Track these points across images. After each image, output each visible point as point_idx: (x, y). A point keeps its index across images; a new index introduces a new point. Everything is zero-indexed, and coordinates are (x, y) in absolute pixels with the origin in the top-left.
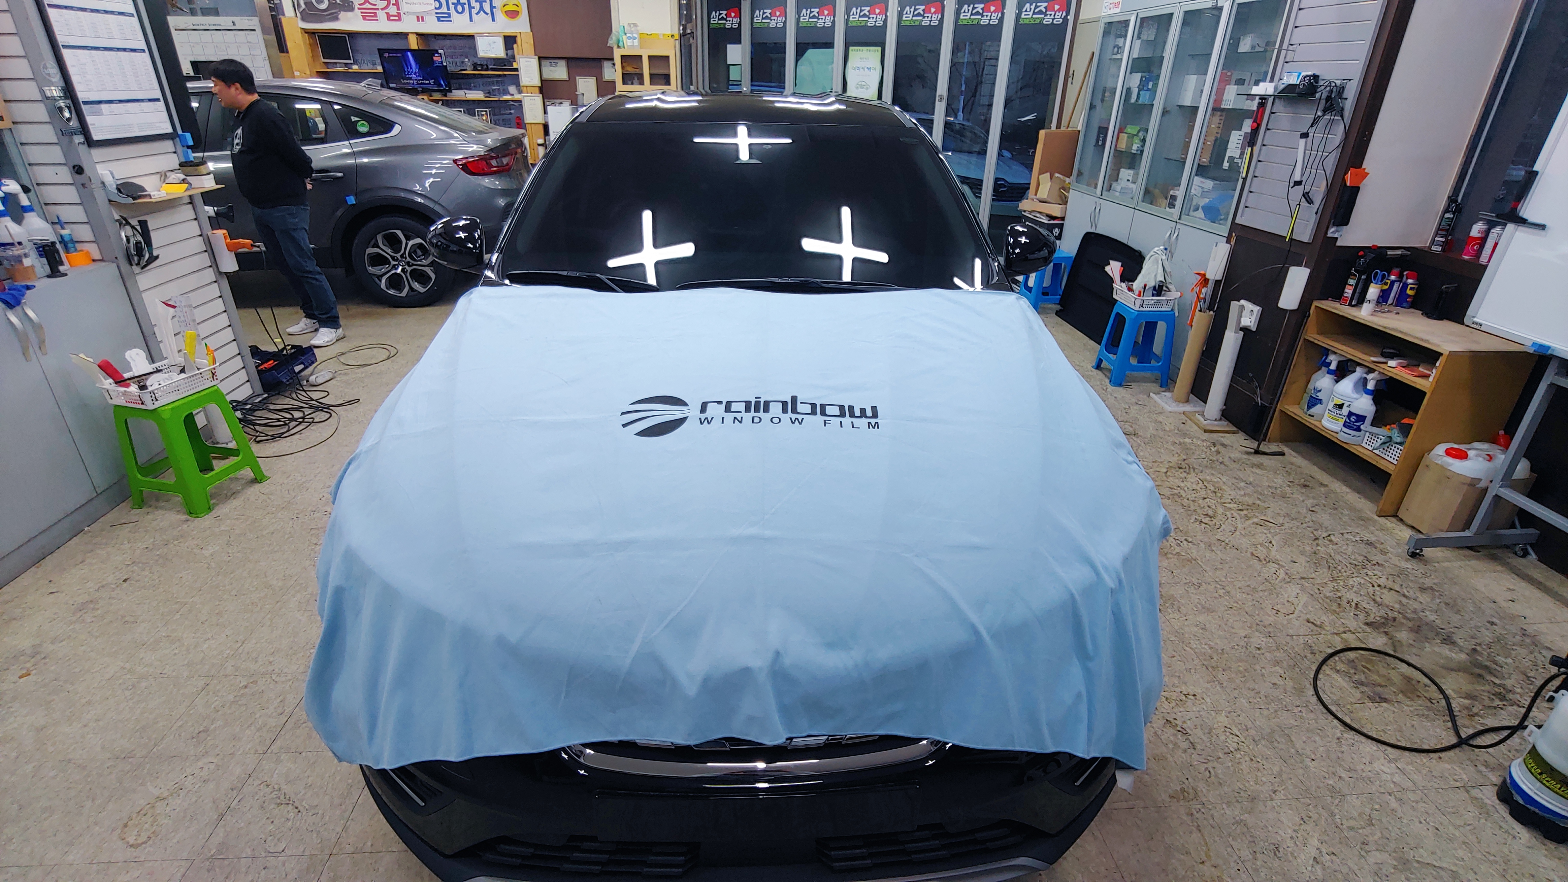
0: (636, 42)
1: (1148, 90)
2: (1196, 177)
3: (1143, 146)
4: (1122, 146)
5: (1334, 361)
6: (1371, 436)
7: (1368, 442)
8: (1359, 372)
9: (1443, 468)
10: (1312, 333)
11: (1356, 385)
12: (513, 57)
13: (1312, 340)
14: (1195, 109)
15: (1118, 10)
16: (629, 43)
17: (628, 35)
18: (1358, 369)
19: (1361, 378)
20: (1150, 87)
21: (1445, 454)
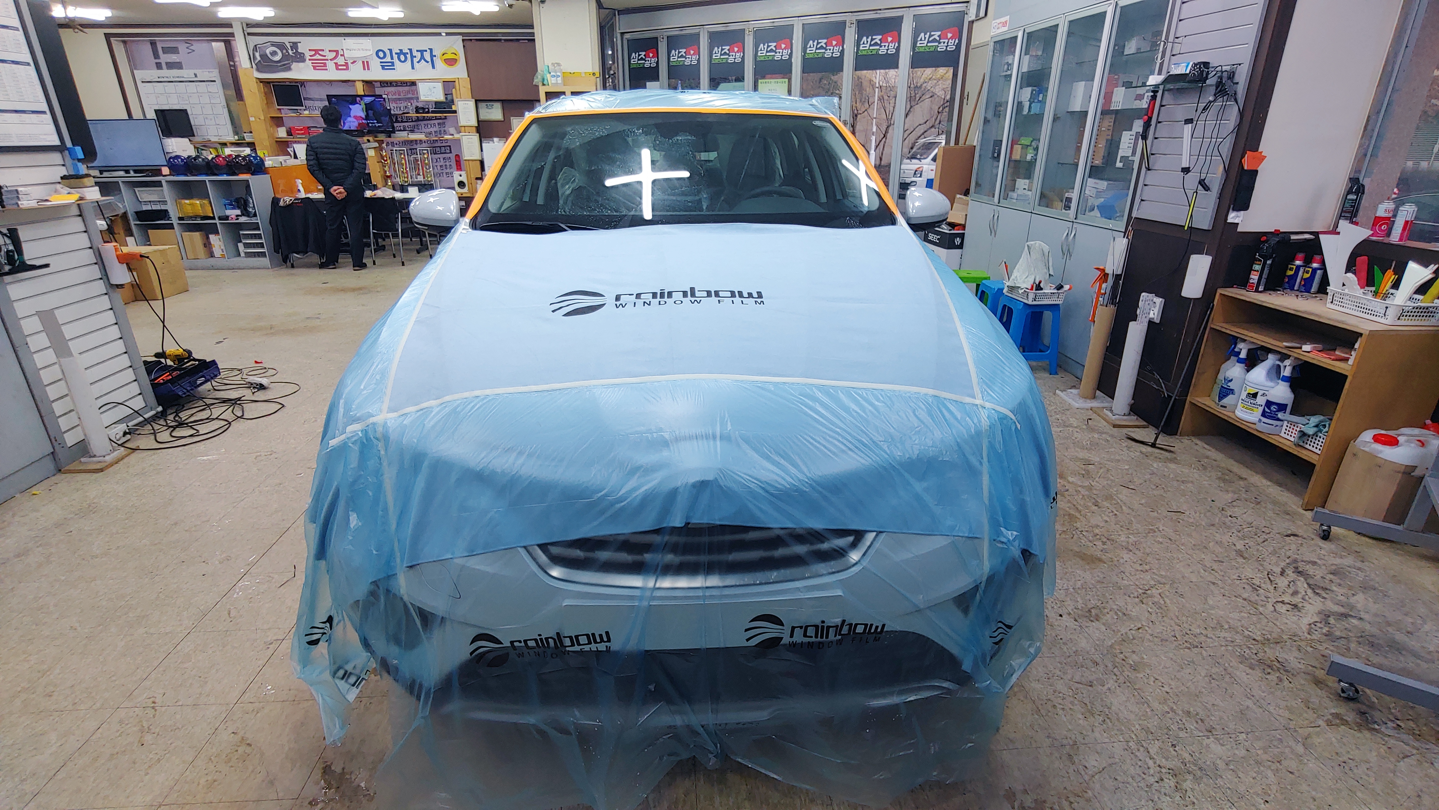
0: (559, 80)
1: (1039, 101)
2: (1089, 179)
3: (1036, 155)
4: (1017, 156)
5: (1243, 350)
6: (1289, 425)
7: (1287, 432)
8: (1271, 360)
9: (1373, 456)
10: (1218, 322)
11: (1269, 373)
12: (452, 101)
13: (1218, 328)
14: (1086, 113)
15: (1006, 29)
16: (553, 80)
17: (552, 74)
18: (1270, 356)
19: (1273, 366)
20: (1040, 99)
21: (1373, 441)
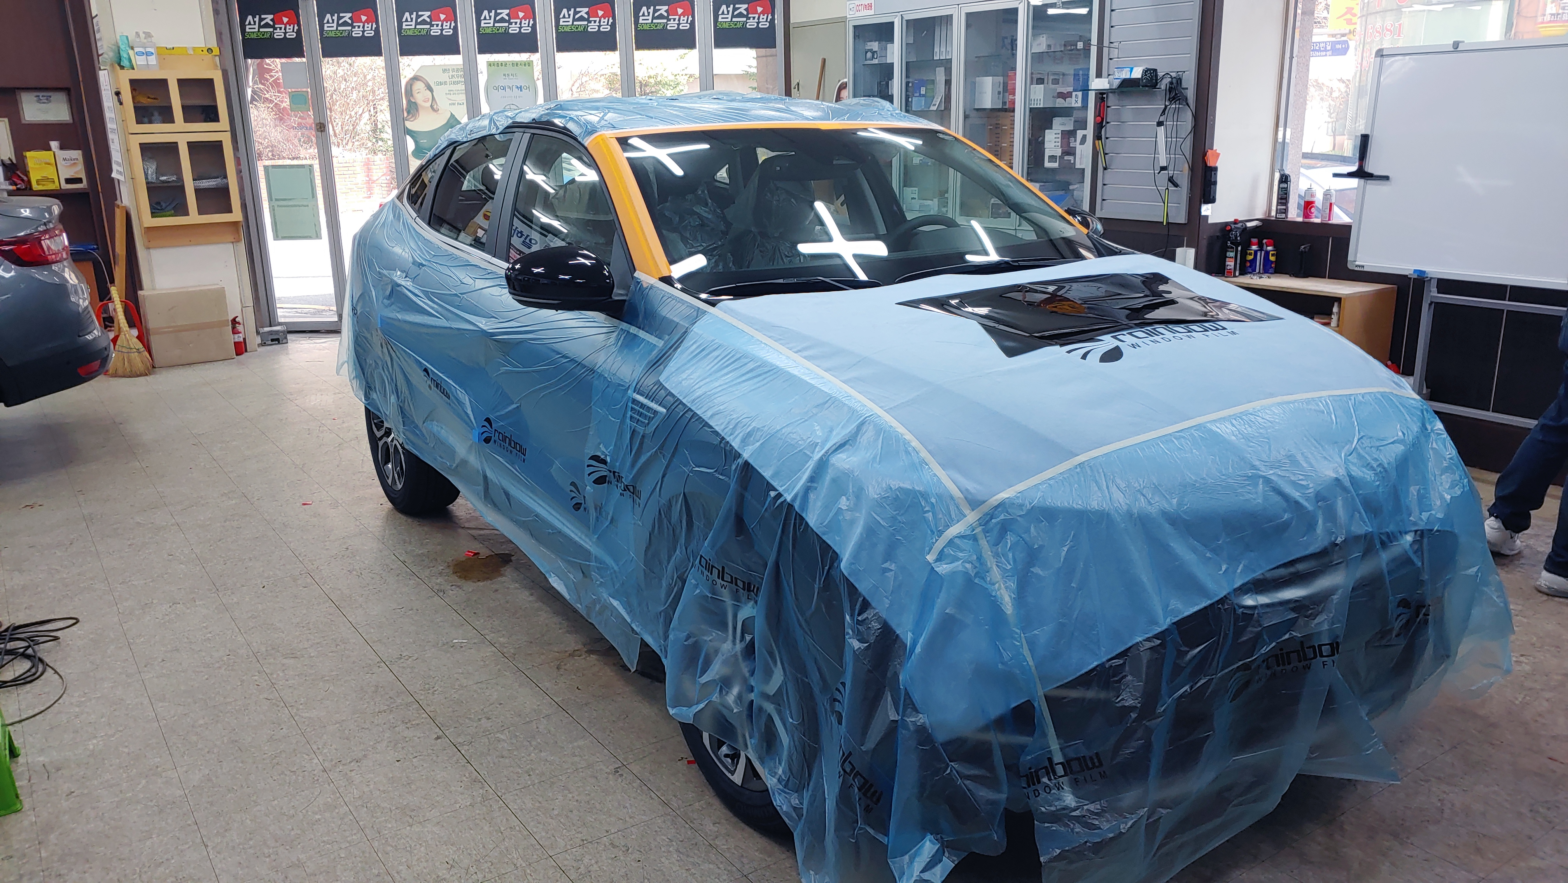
0: (153, 60)
1: (920, 95)
15: (872, 12)
16: (139, 61)
17: (136, 50)
